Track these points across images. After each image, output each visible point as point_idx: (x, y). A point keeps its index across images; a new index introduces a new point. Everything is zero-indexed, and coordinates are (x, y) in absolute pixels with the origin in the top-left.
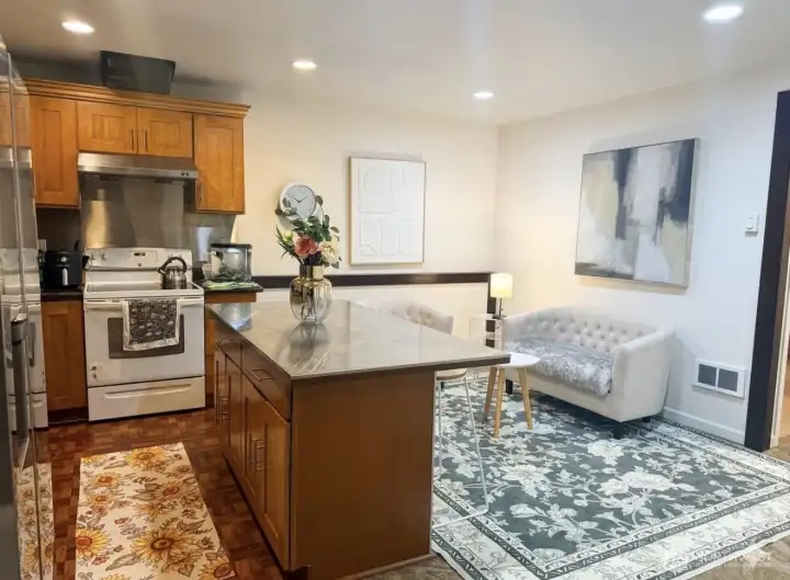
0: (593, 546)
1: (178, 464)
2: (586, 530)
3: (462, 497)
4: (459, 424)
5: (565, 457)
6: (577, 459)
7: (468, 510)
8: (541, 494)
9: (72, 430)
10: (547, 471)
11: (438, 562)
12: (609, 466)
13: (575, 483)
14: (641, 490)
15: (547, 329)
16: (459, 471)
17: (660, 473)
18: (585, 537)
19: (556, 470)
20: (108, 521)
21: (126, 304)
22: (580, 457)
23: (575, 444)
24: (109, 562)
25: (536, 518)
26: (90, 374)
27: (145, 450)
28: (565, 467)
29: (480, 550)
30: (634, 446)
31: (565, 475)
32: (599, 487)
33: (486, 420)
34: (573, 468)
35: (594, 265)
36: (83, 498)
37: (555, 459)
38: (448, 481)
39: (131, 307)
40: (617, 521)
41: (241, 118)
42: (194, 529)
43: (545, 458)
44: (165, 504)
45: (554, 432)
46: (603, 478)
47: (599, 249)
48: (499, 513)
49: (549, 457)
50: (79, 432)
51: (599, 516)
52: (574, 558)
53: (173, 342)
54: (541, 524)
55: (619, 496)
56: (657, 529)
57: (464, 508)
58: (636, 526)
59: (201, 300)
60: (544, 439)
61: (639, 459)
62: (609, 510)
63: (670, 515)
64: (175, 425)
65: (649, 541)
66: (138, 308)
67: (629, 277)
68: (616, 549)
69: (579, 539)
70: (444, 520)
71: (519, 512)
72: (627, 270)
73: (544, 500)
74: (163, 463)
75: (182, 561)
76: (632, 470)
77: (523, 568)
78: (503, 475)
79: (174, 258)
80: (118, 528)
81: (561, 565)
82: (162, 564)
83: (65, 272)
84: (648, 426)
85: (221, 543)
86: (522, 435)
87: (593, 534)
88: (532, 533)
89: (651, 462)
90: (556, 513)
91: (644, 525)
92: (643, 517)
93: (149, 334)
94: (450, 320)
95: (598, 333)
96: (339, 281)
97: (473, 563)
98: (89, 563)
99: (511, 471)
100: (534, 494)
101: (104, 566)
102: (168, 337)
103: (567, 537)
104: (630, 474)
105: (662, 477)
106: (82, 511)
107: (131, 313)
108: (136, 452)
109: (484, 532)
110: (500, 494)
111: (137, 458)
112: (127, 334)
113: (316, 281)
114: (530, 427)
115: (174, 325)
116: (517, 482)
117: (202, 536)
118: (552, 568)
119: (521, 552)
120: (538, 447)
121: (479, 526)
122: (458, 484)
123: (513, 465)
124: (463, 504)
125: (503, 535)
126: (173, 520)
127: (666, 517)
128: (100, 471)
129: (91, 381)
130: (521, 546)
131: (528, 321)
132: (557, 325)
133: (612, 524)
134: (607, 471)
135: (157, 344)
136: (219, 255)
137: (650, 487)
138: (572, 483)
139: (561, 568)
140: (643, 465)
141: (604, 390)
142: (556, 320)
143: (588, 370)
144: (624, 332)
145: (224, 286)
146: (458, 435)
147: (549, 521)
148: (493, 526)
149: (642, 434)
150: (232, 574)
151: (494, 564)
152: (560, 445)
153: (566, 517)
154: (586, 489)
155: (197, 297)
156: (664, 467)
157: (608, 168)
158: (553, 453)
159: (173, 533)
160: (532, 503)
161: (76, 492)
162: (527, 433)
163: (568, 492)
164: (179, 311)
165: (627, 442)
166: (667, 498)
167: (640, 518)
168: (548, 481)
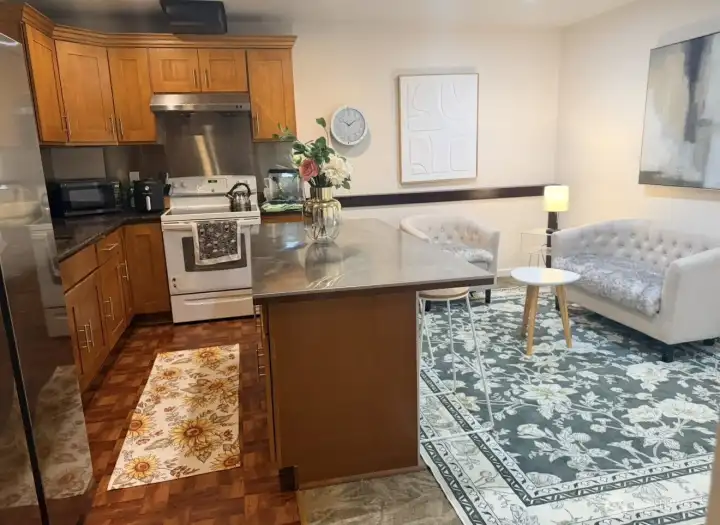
0: (597, 475)
1: (231, 363)
2: (594, 459)
3: (471, 412)
4: (493, 339)
5: (597, 379)
6: (610, 381)
7: (473, 426)
8: (557, 415)
9: (160, 330)
10: (571, 391)
11: (424, 475)
12: (646, 391)
13: (598, 407)
14: (676, 420)
15: (604, 244)
16: (478, 386)
17: (706, 403)
18: (590, 465)
19: (583, 391)
20: (159, 409)
21: (194, 225)
22: (616, 379)
23: (614, 365)
24: (149, 444)
25: (543, 440)
26: (171, 284)
27: (208, 349)
28: (593, 389)
29: (471, 468)
30: (683, 370)
31: (591, 398)
32: (626, 412)
33: (523, 337)
34: (602, 391)
35: (659, 173)
36: (148, 387)
37: (587, 379)
38: (462, 395)
39: (199, 227)
40: (633, 451)
41: (289, 48)
42: (222, 421)
43: (574, 378)
44: (207, 397)
45: (595, 351)
46: (633, 403)
47: (665, 155)
48: (504, 432)
49: (579, 377)
50: (165, 332)
51: (615, 444)
52: (569, 486)
53: (236, 257)
54: (545, 447)
55: (646, 425)
56: (680, 465)
57: (470, 423)
58: (655, 460)
59: (258, 221)
60: (580, 358)
61: (685, 385)
62: (627, 439)
63: (701, 450)
64: (239, 328)
65: (665, 476)
66: (205, 229)
67: (698, 185)
68: (622, 482)
69: (582, 467)
70: (445, 433)
71: (527, 431)
72: (695, 177)
73: (558, 423)
74: (218, 361)
75: (203, 448)
76: (672, 396)
77: (510, 491)
78: (522, 393)
79: (241, 184)
80: (165, 415)
81: (553, 492)
82: (187, 449)
83: (148, 198)
84: (708, 349)
85: (239, 436)
86: (557, 353)
87: (602, 463)
88: (532, 455)
89: (699, 390)
90: (566, 437)
91: (665, 459)
92: (667, 450)
93: (215, 251)
94: (496, 236)
95: (659, 248)
96: (348, 202)
97: (459, 479)
98: (134, 443)
99: (533, 390)
100: (548, 415)
101: (144, 446)
102: (232, 253)
103: (569, 463)
104: (668, 402)
105: (707, 408)
106: (143, 399)
107: (200, 234)
108: (201, 350)
109: (481, 450)
110: (511, 412)
111: (201, 356)
112: (197, 251)
113: (325, 202)
114: (569, 345)
115: (236, 243)
116: (535, 402)
117: (226, 429)
118: (540, 494)
119: (514, 474)
120: (570, 366)
121: (479, 442)
122: (472, 399)
123: (537, 384)
124: (470, 419)
125: (501, 454)
126: (209, 412)
127: (697, 452)
128: (167, 366)
129: (172, 290)
130: (516, 467)
131: (582, 236)
132: (616, 240)
133: (626, 454)
134: (641, 396)
135: (224, 259)
136: (275, 180)
137: (687, 418)
138: (594, 407)
139: (553, 495)
140: (688, 392)
141: (651, 310)
142: (614, 234)
143: (636, 288)
144: (689, 246)
145: (278, 207)
146: (489, 350)
147: (556, 445)
148: (493, 444)
149: (699, 358)
150: (238, 465)
151: (481, 482)
152: (597, 366)
153: (577, 442)
154: (610, 414)
155: (254, 217)
156: (711, 397)
157: (677, 63)
158: (584, 374)
159: (206, 423)
160: (543, 424)
161: (144, 383)
162: (563, 351)
163: (587, 416)
164: (239, 232)
165: (677, 365)
166: (704, 431)
167: (662, 451)
168: (569, 403)
